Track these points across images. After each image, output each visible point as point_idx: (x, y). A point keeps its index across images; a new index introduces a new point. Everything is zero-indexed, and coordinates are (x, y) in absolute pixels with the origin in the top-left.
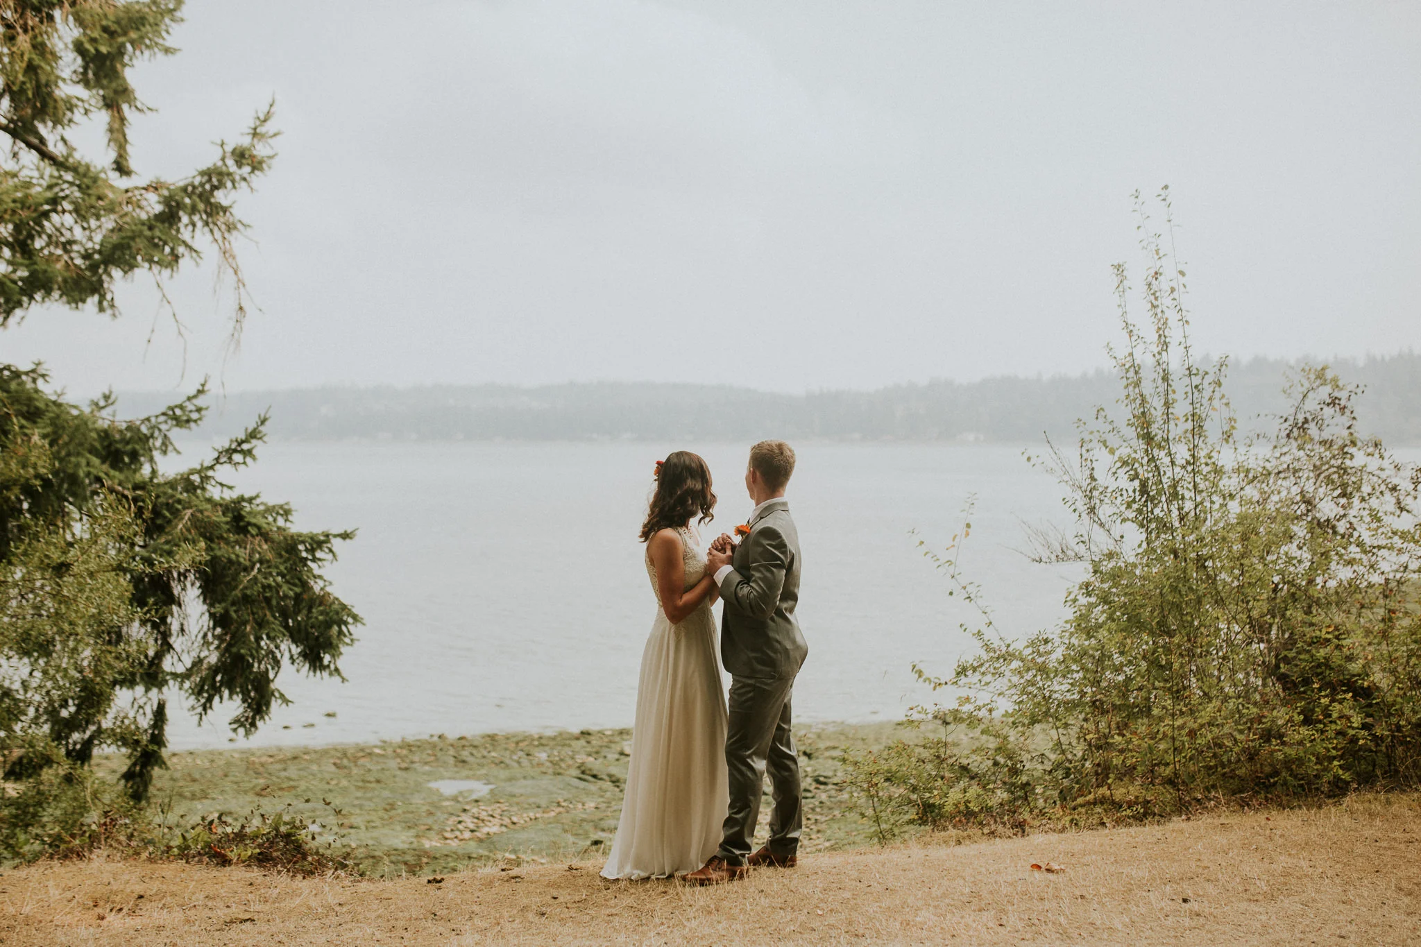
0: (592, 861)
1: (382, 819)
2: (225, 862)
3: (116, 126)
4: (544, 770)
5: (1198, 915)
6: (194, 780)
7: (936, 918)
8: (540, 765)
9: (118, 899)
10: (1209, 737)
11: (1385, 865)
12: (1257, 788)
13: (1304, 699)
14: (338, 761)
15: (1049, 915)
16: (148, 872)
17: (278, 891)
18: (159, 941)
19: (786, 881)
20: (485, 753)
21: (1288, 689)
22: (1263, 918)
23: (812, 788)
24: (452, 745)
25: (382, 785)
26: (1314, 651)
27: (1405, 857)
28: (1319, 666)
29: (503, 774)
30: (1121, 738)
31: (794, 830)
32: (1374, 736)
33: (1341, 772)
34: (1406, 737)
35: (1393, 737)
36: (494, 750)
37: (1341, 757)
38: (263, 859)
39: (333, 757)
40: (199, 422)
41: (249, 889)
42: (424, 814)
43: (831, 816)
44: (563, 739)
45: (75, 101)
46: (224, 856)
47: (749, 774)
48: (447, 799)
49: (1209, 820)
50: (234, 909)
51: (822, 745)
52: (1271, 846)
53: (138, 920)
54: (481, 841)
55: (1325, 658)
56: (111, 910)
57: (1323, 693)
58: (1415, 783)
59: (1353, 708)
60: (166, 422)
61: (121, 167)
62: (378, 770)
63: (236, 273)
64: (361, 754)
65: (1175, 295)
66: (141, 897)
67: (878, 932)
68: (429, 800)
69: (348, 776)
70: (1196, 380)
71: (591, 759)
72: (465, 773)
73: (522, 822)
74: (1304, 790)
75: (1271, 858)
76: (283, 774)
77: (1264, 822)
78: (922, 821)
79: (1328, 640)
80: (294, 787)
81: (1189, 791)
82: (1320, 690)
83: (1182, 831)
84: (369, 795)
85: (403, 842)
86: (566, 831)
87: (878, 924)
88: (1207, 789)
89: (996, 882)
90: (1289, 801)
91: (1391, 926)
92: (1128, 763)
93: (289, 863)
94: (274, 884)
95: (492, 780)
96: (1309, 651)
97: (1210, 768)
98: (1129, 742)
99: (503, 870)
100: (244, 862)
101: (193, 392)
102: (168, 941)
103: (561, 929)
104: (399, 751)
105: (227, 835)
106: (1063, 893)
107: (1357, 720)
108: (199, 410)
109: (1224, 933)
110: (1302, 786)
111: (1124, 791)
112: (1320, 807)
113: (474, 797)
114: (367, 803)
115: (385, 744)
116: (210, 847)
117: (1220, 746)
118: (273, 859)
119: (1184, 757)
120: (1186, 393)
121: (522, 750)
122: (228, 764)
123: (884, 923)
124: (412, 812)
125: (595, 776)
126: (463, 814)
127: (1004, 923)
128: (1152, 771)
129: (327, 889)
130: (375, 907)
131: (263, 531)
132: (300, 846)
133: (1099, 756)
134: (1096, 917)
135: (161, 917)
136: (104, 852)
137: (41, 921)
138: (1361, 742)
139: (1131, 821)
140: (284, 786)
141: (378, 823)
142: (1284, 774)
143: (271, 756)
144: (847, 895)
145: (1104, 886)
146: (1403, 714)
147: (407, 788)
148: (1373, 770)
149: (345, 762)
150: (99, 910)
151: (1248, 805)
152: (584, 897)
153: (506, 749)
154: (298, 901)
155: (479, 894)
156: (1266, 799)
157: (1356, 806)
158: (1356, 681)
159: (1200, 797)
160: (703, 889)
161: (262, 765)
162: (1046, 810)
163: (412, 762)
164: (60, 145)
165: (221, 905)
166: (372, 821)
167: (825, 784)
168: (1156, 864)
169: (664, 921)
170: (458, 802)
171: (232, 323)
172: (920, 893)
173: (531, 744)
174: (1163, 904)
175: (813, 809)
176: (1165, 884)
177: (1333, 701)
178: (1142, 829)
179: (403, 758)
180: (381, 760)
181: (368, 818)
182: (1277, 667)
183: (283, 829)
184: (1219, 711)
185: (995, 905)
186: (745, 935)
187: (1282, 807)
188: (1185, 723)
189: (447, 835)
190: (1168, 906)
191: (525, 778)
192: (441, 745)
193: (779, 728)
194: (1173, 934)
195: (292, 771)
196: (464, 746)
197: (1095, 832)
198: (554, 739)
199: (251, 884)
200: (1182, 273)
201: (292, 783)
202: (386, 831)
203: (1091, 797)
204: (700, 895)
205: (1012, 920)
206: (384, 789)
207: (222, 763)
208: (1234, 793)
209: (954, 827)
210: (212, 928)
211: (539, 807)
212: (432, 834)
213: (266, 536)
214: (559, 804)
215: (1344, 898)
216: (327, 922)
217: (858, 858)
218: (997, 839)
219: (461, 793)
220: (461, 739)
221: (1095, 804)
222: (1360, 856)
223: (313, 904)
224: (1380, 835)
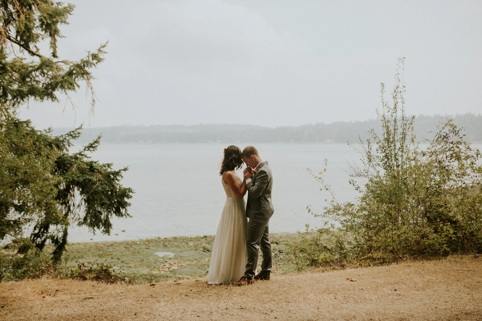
0: (204, 278)
1: (139, 264)
2: (85, 279)
3: (53, 42)
4: (192, 248)
5: (400, 295)
6: (79, 252)
7: (314, 296)
8: (190, 247)
9: (49, 291)
10: (404, 237)
11: (461, 278)
12: (419, 254)
13: (434, 224)
14: (125, 246)
15: (351, 295)
16: (60, 282)
17: (102, 288)
18: (62, 305)
19: (266, 285)
20: (173, 243)
21: (430, 221)
22: (420, 296)
23: (278, 254)
24: (162, 241)
25: (140, 254)
26: (438, 209)
27: (467, 276)
28: (440, 214)
29: (179, 250)
30: (375, 238)
31: (269, 268)
32: (457, 237)
33: (446, 248)
34: (468, 237)
35: (464, 237)
36: (176, 242)
37: (447, 243)
38: (97, 278)
39: (124, 245)
40: (79, 137)
41: (92, 288)
42: (153, 263)
43: (284, 263)
44: (198, 239)
45: (39, 35)
46: (85, 277)
47: (254, 250)
48: (160, 258)
49: (404, 264)
50: (87, 294)
51: (281, 240)
52: (423, 272)
53: (56, 298)
54: (171, 271)
55: (441, 211)
56: (47, 295)
57: (441, 223)
58: (470, 252)
59: (451, 227)
60: (68, 137)
61: (54, 55)
62: (138, 249)
63: (91, 89)
64: (133, 244)
65: (401, 93)
66: (57, 290)
67: (295, 301)
68: (155, 258)
69: (129, 251)
70: (405, 122)
71: (207, 245)
72: (166, 249)
73: (185, 265)
74: (435, 254)
75: (423, 276)
76: (108, 250)
77: (422, 264)
78: (312, 265)
79: (443, 206)
80: (111, 254)
81: (397, 255)
82: (440, 221)
83: (395, 268)
84: (135, 257)
85: (146, 272)
86: (199, 268)
87: (295, 299)
88: (404, 254)
89: (334, 285)
90: (430, 258)
91: (462, 298)
92: (378, 246)
93: (106, 279)
94: (101, 286)
95: (175, 252)
96: (436, 209)
97: (404, 247)
98: (378, 239)
99: (175, 281)
100: (91, 279)
101: (78, 127)
102: (65, 305)
103: (192, 300)
104: (145, 242)
105: (86, 270)
106: (356, 288)
107: (451, 232)
108: (79, 133)
109: (408, 301)
110: (434, 253)
111: (377, 254)
112: (440, 260)
113: (169, 257)
114: (134, 259)
115: (141, 240)
116: (80, 274)
117: (408, 240)
118: (101, 278)
119: (396, 244)
120: (401, 126)
121: (185, 242)
122: (90, 247)
123: (297, 298)
124: (149, 262)
125: (208, 250)
126: (165, 263)
127: (336, 298)
128: (386, 248)
129: (117, 287)
130: (133, 293)
131: (99, 171)
132: (109, 274)
133: (369, 243)
134: (366, 296)
135: (63, 297)
136: (46, 276)
137: (24, 299)
138: (453, 238)
139: (379, 264)
140: (108, 254)
141: (138, 266)
142: (428, 249)
143: (104, 244)
144: (286, 289)
145: (369, 286)
146: (467, 229)
147: (148, 254)
148: (457, 248)
149: (128, 246)
150: (43, 295)
151: (417, 259)
152: (200, 290)
153: (180, 242)
154: (108, 292)
155: (167, 289)
156: (423, 257)
157: (451, 259)
158: (451, 219)
159: (401, 256)
160: (239, 287)
161: (101, 247)
162: (351, 261)
163: (149, 246)
164: (35, 48)
165: (83, 293)
166: (136, 265)
167: (282, 252)
168: (386, 278)
169: (226, 298)
170: (164, 259)
171: (91, 105)
172: (309, 288)
173: (188, 240)
174: (388, 292)
175: (278, 261)
176: (389, 285)
177: (444, 225)
178: (381, 267)
179: (146, 245)
180: (139, 245)
181: (135, 264)
182: (426, 214)
183: (104, 268)
184: (407, 228)
185: (334, 292)
186: (252, 302)
187: (427, 259)
188: (396, 233)
189: (160, 270)
190: (390, 292)
191: (186, 251)
192: (159, 241)
193: (264, 234)
194: (391, 301)
195: (111, 249)
196: (166, 241)
197: (367, 268)
198: (195, 238)
199: (93, 286)
200: (404, 87)
201: (111, 253)
202: (140, 268)
203: (366, 257)
204: (238, 289)
205: (339, 297)
206: (140, 255)
207: (88, 247)
208: (412, 255)
209: (322, 267)
210: (79, 301)
211: (190, 260)
212: (156, 269)
213: (100, 173)
214: (197, 260)
215: (447, 289)
216: (116, 298)
217: (290, 277)
218: (335, 271)
219: (165, 256)
220: (165, 239)
221: (367, 259)
222: (452, 275)
223: (113, 293)
224: (459, 269)
